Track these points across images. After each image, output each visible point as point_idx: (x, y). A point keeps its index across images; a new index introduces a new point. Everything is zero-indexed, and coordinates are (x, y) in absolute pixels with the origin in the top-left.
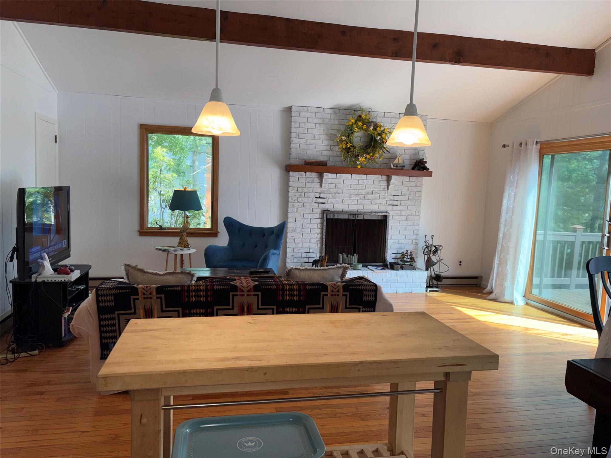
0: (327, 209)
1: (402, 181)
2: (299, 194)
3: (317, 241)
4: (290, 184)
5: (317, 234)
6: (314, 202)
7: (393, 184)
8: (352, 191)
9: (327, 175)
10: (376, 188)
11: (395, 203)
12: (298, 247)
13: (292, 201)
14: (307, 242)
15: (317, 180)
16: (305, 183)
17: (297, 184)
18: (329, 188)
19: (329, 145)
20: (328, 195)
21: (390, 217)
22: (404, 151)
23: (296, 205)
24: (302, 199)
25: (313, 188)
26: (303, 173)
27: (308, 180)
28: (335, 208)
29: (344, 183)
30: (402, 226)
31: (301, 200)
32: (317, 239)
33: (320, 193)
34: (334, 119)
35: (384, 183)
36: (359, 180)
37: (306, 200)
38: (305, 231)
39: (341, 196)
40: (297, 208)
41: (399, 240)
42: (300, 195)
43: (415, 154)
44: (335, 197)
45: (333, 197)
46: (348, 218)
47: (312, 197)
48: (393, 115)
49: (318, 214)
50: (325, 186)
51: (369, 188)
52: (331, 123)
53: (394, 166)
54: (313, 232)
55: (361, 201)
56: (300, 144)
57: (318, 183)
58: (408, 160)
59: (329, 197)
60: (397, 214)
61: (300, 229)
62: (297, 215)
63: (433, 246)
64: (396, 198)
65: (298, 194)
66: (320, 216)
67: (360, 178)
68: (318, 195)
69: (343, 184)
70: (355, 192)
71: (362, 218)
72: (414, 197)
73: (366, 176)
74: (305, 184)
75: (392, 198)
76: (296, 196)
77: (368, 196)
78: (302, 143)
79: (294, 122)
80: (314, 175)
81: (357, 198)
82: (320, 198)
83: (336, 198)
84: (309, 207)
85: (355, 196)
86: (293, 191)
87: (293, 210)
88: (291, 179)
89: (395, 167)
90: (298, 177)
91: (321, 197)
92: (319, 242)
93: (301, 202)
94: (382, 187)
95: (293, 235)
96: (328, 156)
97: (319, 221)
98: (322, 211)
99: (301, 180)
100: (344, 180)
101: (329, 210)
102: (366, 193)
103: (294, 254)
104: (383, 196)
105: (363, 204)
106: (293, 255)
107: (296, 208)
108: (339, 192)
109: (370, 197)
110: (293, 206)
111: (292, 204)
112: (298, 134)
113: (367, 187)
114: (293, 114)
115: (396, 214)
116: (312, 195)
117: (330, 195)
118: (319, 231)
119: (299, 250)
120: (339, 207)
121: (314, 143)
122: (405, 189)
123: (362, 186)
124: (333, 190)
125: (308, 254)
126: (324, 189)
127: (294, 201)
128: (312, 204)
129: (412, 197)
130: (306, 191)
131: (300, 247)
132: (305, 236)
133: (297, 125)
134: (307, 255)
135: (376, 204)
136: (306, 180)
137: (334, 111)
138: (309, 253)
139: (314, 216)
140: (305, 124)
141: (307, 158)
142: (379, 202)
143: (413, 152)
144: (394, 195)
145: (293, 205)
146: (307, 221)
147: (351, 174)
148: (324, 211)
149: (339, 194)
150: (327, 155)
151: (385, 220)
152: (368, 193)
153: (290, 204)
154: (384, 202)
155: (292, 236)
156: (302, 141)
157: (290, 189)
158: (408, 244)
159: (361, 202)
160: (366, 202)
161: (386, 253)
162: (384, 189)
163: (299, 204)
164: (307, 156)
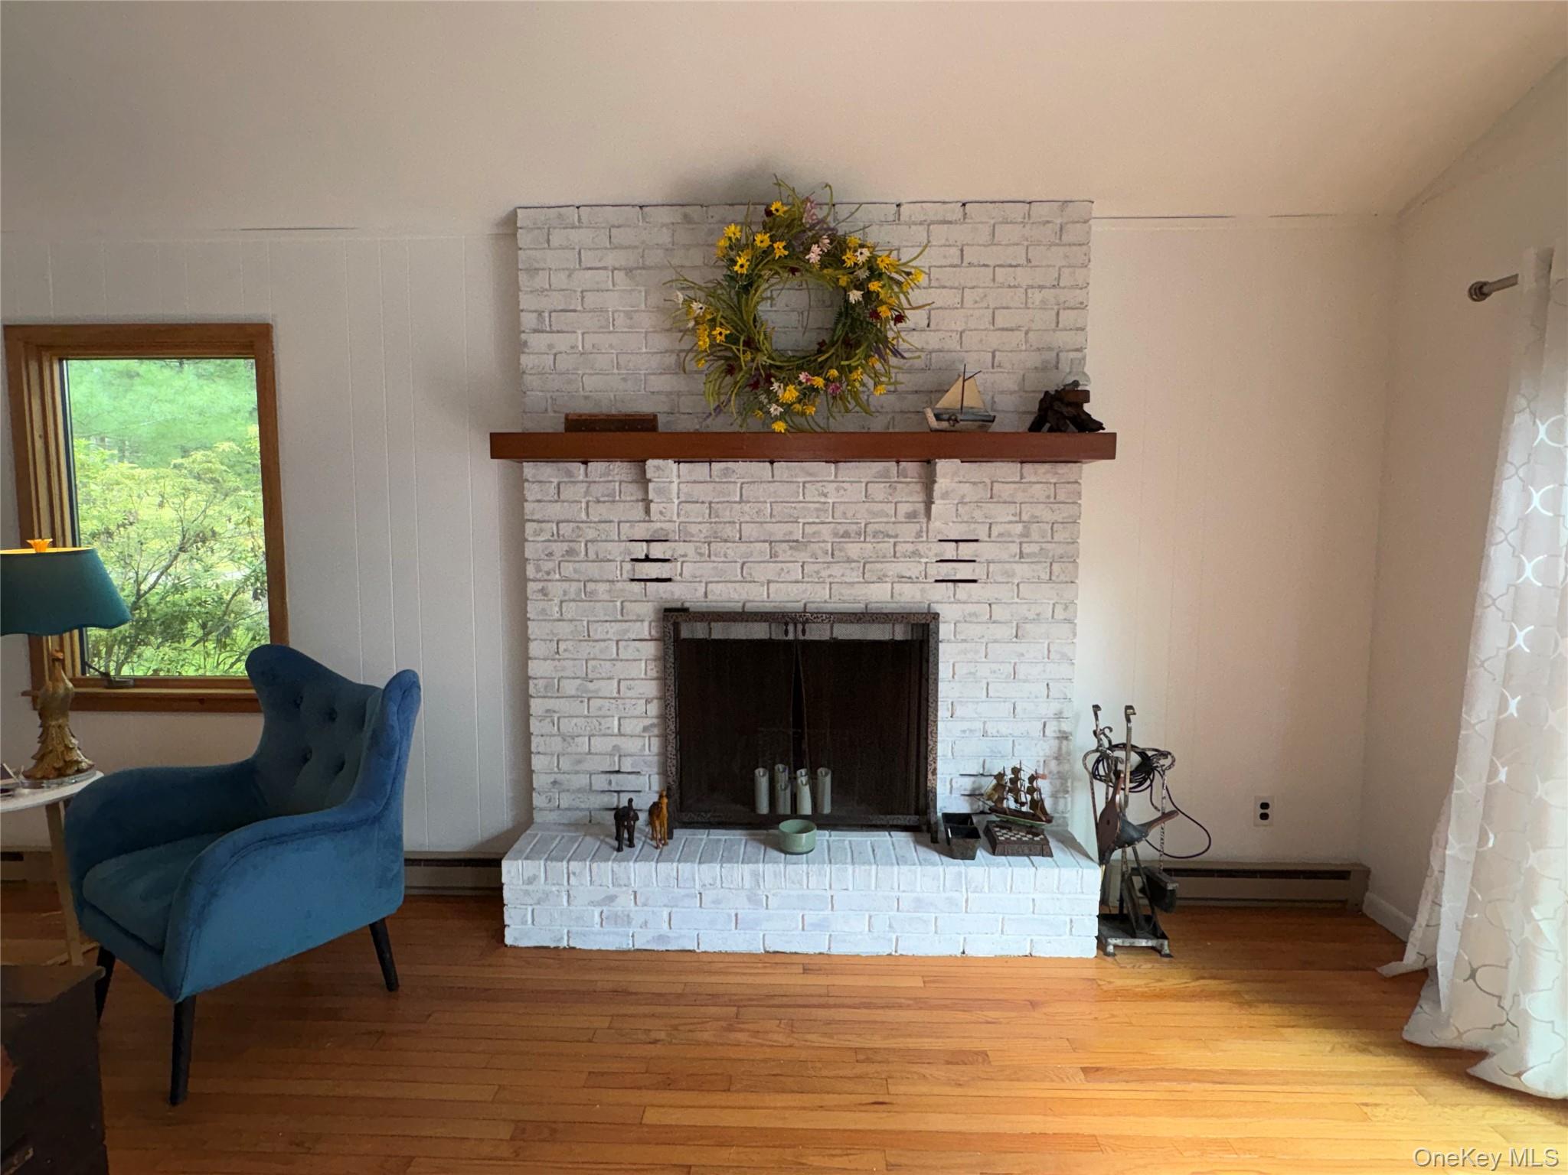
0: (679, 605)
1: (988, 481)
2: (565, 546)
3: (645, 729)
4: (527, 511)
5: (647, 702)
6: (625, 576)
7: (945, 495)
8: (779, 531)
9: (658, 468)
10: (875, 514)
11: (963, 571)
12: (572, 749)
13: (539, 576)
14: (609, 732)
15: (632, 491)
16: (587, 503)
17: (555, 510)
18: (682, 519)
19: (672, 351)
20: (681, 548)
21: (945, 630)
22: (994, 357)
23: (556, 589)
24: (577, 565)
25: (619, 523)
26: (578, 469)
27: (597, 490)
28: (710, 597)
29: (744, 498)
30: (995, 667)
31: (575, 570)
32: (648, 722)
33: (647, 541)
34: (687, 247)
35: (911, 494)
36: (804, 483)
37: (593, 570)
38: (596, 691)
39: (734, 551)
40: (562, 602)
41: (985, 723)
42: (570, 552)
43: (1044, 368)
44: (709, 556)
45: (701, 555)
46: (767, 637)
47: (619, 559)
48: (933, 212)
49: (646, 624)
50: (661, 513)
51: (849, 514)
52: (675, 262)
53: (938, 417)
54: (630, 694)
55: (816, 567)
56: (555, 355)
57: (637, 501)
58: (1012, 393)
59: (685, 556)
60: (975, 614)
61: (579, 681)
62: (564, 629)
63: (1133, 747)
64: (966, 551)
65: (559, 548)
66: (653, 632)
67: (811, 475)
68: (640, 550)
69: (740, 503)
70: (791, 533)
71: (826, 637)
72: (1049, 546)
73: (833, 466)
74: (587, 507)
75: (949, 550)
76: (551, 554)
77: (845, 545)
78: (563, 349)
79: (526, 270)
80: (620, 471)
81: (803, 556)
82: (647, 559)
83: (713, 558)
84: (606, 597)
85: (791, 548)
86: (540, 539)
87: (544, 610)
88: (532, 492)
89: (945, 425)
90: (555, 481)
91: (651, 557)
92: (656, 731)
93: (576, 577)
94: (904, 509)
95: (551, 704)
96: (671, 393)
97: (650, 649)
98: (657, 611)
99: (567, 493)
100: (741, 488)
101: (687, 605)
102: (836, 535)
103: (559, 777)
104: (910, 547)
105: (828, 580)
106: (555, 783)
107: (557, 601)
108: (725, 537)
109: (853, 550)
110: (546, 595)
111: (540, 585)
112: (546, 314)
113: (840, 509)
114: (524, 239)
115: (970, 615)
116: (616, 550)
117: (689, 549)
118: (651, 689)
119: (579, 762)
120: (727, 594)
121: (611, 346)
122: (1002, 514)
123: (817, 510)
124: (700, 527)
125: (613, 777)
126: (664, 525)
127: (548, 573)
128: (619, 585)
129: (1034, 548)
130: (591, 534)
131: (579, 750)
132: (600, 709)
133: (541, 280)
134: (610, 783)
135: (880, 580)
136: (587, 493)
137: (685, 216)
138: (618, 772)
139: (627, 631)
140: (569, 276)
141: (585, 408)
142: (893, 569)
143: (1033, 360)
144: (957, 541)
145: (543, 592)
146: (601, 651)
147: (772, 462)
148: (667, 610)
149: (726, 541)
150: (669, 389)
151: (922, 642)
152: (846, 534)
153: (532, 587)
154: (914, 569)
155: (548, 711)
156: (562, 342)
157: (530, 527)
158: (1027, 735)
159: (817, 572)
160: (836, 570)
161: (930, 776)
162: (912, 516)
163: (566, 585)
164: (586, 398)
